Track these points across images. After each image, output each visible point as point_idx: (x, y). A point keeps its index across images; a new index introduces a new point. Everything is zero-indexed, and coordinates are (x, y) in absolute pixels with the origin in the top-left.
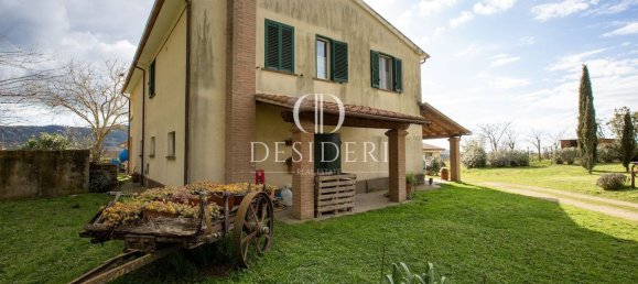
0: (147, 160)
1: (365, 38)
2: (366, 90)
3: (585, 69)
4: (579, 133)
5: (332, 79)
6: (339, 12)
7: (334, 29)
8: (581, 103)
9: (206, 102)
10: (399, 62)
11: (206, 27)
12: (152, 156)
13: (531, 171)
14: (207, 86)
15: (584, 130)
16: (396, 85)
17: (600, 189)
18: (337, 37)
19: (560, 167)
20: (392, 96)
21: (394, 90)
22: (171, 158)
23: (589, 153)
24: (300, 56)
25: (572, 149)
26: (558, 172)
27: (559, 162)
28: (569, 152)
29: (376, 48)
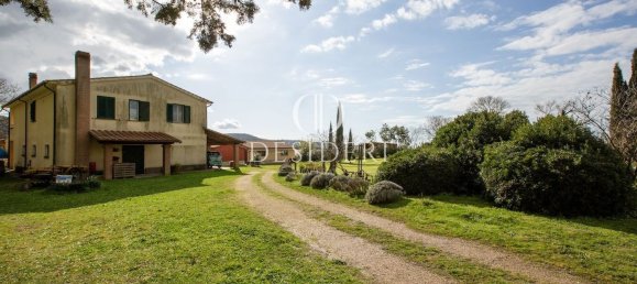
0: (29, 157)
1: (163, 97)
2: (163, 123)
5: (140, 120)
6: (145, 87)
7: (141, 95)
9: (64, 135)
10: (189, 107)
11: (64, 103)
12: (34, 156)
14: (65, 127)
16: (186, 119)
18: (144, 99)
20: (184, 126)
21: (185, 122)
22: (47, 157)
24: (118, 111)
29: (170, 102)
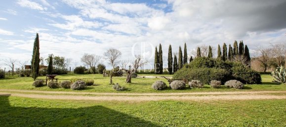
3: (37, 35)
4: (32, 63)
8: (34, 49)
13: (5, 81)
15: (34, 62)
17: (34, 87)
19: (22, 78)
23: (35, 71)
25: (29, 69)
26: (20, 81)
27: (23, 76)
28: (28, 71)
